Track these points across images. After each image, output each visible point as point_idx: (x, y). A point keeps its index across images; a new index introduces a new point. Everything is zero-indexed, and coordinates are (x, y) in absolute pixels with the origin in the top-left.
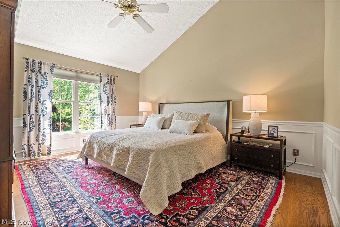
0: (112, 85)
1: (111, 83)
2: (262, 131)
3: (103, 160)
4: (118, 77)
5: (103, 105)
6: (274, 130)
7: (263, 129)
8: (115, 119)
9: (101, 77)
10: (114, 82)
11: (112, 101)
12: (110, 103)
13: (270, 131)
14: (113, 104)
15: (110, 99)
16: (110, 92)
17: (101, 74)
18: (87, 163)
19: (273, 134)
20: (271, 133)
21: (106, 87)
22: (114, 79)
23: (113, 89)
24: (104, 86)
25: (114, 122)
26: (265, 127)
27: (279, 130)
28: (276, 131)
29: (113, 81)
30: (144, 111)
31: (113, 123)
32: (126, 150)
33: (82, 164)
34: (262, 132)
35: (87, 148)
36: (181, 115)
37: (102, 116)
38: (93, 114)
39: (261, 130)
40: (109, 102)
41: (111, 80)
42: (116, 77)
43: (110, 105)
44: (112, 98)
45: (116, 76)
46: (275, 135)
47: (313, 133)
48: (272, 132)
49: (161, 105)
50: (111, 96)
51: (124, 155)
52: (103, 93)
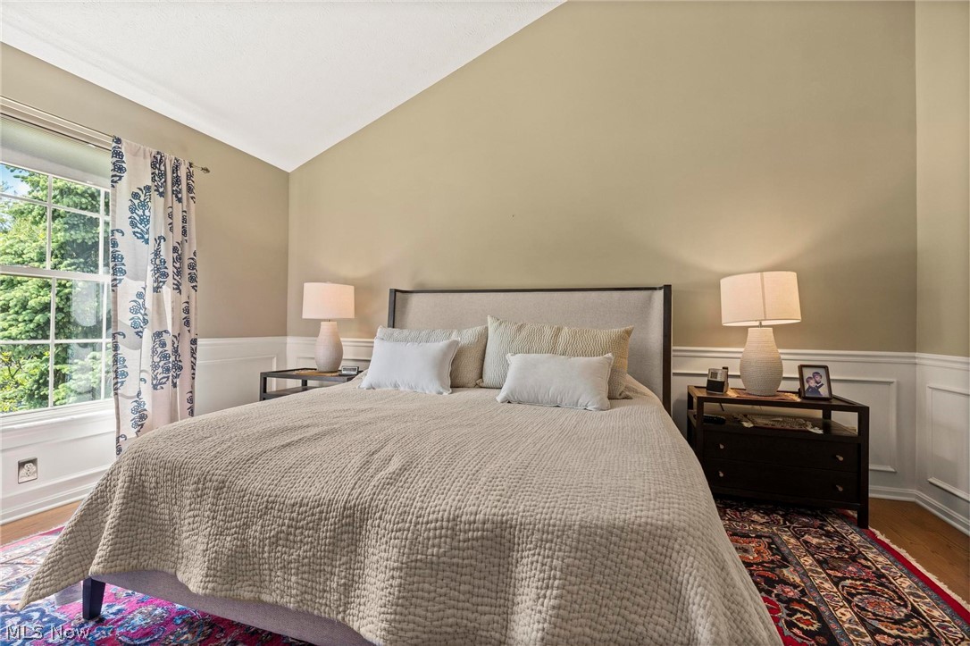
0: (180, 200)
1: (176, 193)
2: (783, 382)
3: (266, 598)
4: (207, 170)
5: (129, 287)
6: (818, 379)
7: (784, 375)
8: (193, 352)
9: (117, 154)
10: (190, 189)
11: (179, 272)
12: (170, 280)
13: (807, 382)
14: (186, 284)
15: (170, 264)
16: (171, 229)
17: (118, 141)
18: (92, 611)
19: (816, 390)
20: (810, 387)
21: (144, 205)
22: (190, 176)
23: (184, 220)
24: (136, 202)
25: (186, 363)
26: (790, 370)
27: (831, 377)
28: (824, 380)
29: (184, 186)
30: (325, 318)
31: (181, 368)
32: (482, 537)
33: (56, 621)
34: (783, 386)
35: (118, 530)
36: (524, 333)
37: (119, 338)
38: (39, 325)
39: (779, 377)
40: (166, 275)
41: (177, 181)
42: (197, 172)
43: (167, 291)
44: (179, 259)
45: (199, 164)
46: (824, 392)
47: (892, 383)
48: (813, 384)
49: (397, 298)
50: (175, 249)
51: (467, 570)
52: (128, 230)
